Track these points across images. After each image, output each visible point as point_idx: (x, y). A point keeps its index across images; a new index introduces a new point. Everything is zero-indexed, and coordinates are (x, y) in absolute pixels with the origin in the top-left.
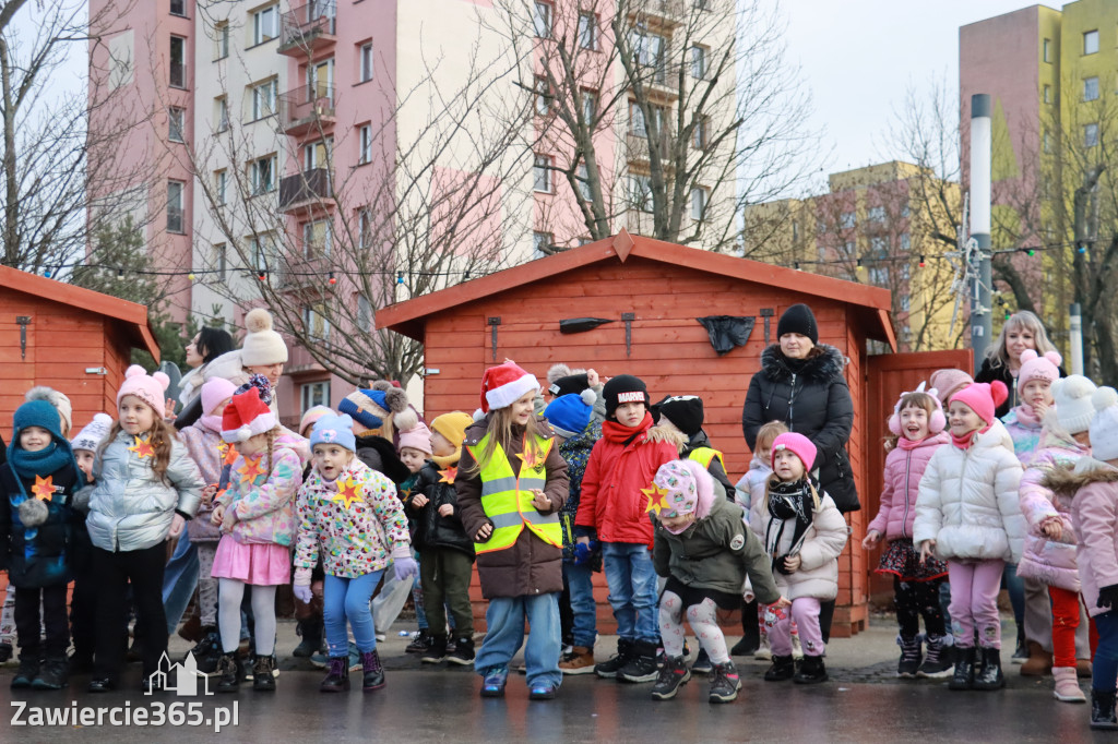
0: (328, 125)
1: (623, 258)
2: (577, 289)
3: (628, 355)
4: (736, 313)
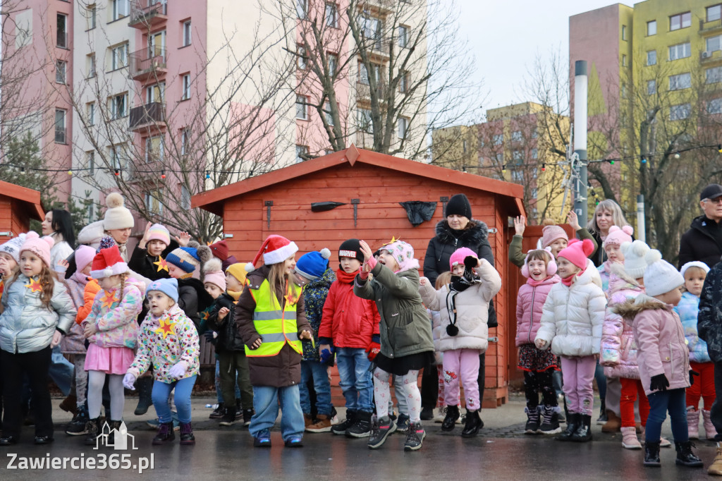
0: (161, 74)
1: (352, 164)
2: (323, 183)
3: (355, 226)
4: (424, 199)
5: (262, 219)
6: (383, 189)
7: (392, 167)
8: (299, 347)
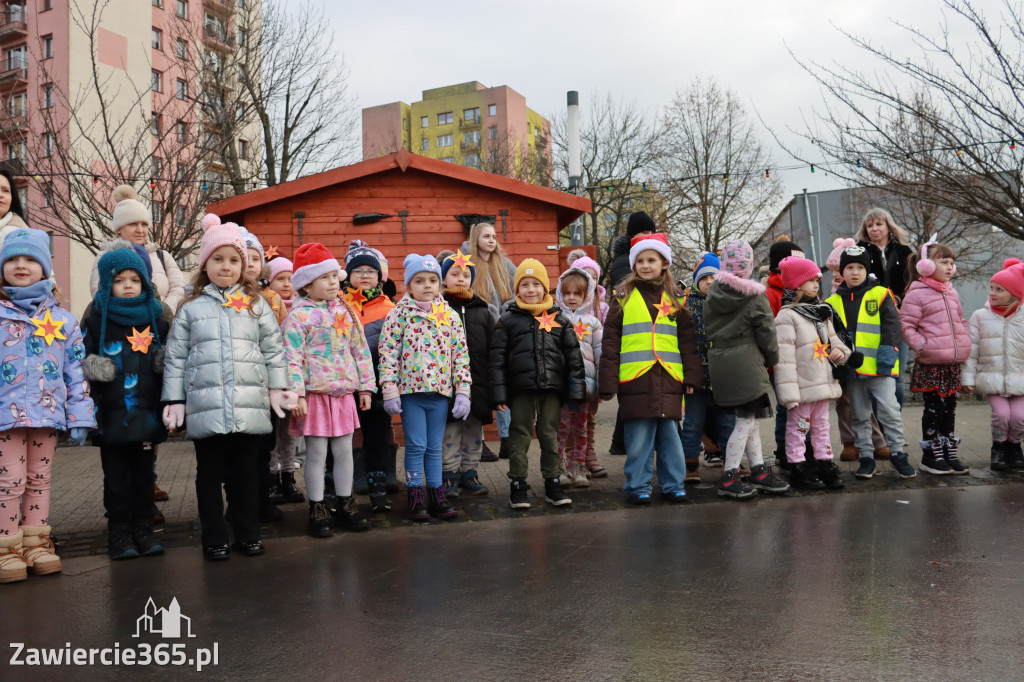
2: (364, 192)
3: (404, 241)
4: (482, 212)
5: (292, 234)
6: (435, 200)
7: (450, 174)
8: (676, 371)
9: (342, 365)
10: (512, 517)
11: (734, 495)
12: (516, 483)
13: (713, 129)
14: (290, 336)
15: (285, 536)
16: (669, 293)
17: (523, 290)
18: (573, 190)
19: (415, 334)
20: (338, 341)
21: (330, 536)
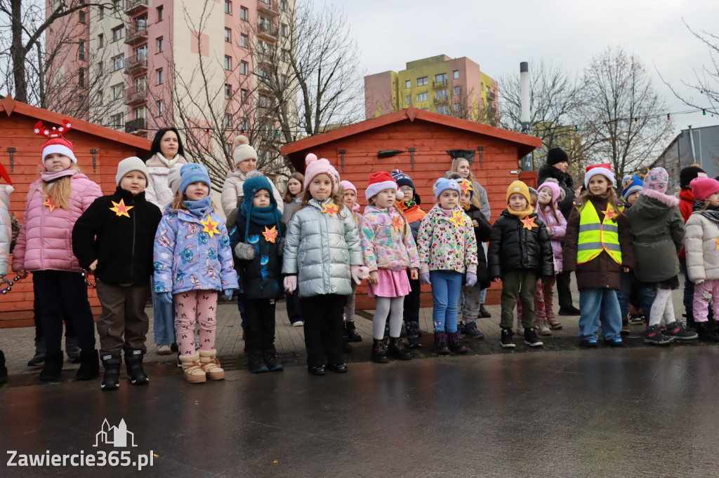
0: (144, 101)
1: (412, 119)
2: (385, 136)
3: (413, 169)
4: (466, 149)
5: (337, 164)
6: (433, 140)
7: (444, 123)
8: (617, 256)
9: (399, 250)
10: (504, 353)
11: (657, 342)
12: (506, 331)
13: (620, 84)
14: (365, 232)
15: (358, 362)
16: (612, 204)
17: (512, 202)
18: (525, 132)
19: (440, 231)
20: (396, 234)
21: (387, 362)
